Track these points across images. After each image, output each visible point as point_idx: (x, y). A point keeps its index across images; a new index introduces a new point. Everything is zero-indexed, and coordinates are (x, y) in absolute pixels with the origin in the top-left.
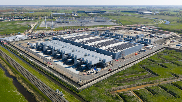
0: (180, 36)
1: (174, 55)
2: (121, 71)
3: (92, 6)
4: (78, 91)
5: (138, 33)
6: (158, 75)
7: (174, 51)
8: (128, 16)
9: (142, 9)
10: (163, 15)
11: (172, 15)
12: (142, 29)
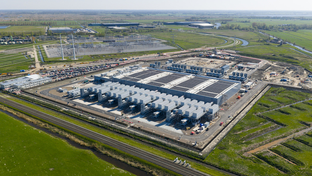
0: (276, 66)
1: (287, 94)
2: (237, 123)
3: (106, 12)
4: (202, 158)
5: (216, 62)
6: (285, 126)
7: (283, 89)
8: (179, 32)
9: (193, 18)
10: (231, 28)
11: (243, 29)
12: (219, 56)
